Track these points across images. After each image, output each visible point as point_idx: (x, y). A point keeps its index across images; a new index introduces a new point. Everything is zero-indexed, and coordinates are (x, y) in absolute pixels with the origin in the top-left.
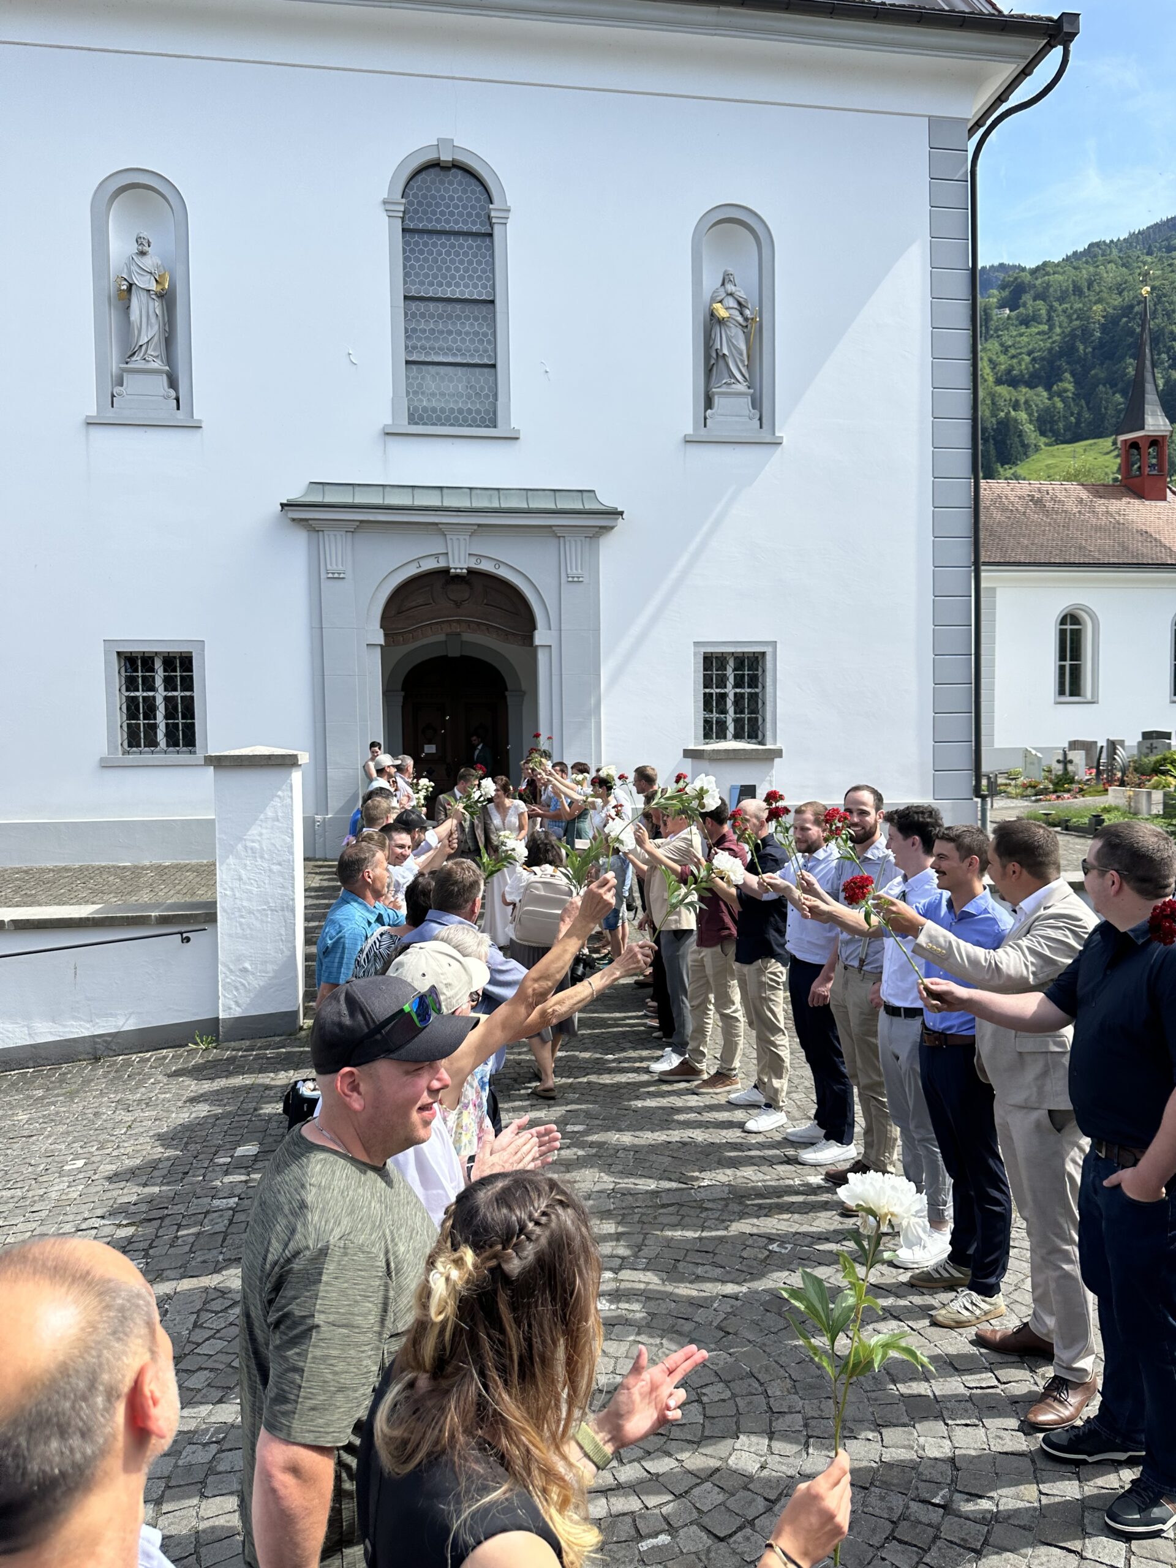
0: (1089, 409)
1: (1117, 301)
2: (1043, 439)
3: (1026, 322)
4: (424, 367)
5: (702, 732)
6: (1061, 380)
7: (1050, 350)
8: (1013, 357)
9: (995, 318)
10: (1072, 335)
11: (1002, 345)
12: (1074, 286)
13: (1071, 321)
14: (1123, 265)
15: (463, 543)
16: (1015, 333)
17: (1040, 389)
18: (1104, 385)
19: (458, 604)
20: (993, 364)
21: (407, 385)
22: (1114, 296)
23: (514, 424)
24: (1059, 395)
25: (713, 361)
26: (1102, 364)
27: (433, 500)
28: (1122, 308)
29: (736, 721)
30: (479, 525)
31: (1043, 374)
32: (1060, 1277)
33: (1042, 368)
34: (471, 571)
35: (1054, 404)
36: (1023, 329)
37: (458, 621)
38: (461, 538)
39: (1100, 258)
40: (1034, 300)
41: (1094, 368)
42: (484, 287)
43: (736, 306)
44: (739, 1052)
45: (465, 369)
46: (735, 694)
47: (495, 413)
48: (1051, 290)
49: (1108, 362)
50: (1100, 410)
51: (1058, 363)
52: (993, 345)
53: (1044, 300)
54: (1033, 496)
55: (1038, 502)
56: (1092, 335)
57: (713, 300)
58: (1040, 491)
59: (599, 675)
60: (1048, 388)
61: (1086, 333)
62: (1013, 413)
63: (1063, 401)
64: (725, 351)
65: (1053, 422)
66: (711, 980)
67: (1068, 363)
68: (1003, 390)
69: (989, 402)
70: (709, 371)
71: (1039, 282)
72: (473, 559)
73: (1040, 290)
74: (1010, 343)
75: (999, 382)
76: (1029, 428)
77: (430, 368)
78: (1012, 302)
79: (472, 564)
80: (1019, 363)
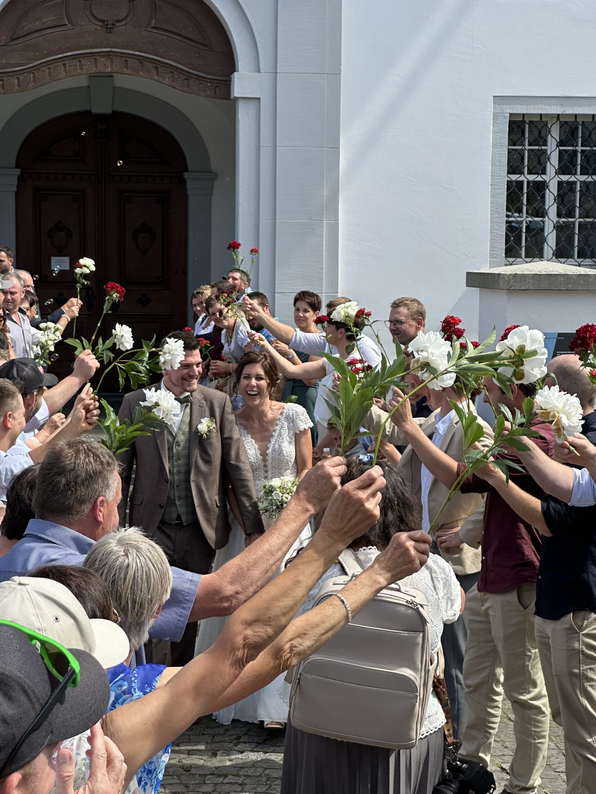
5: (502, 246)
19: (108, 27)
29: (559, 228)
37: (109, 55)
44: (541, 762)
46: (560, 184)
59: (337, 148)
66: (500, 647)
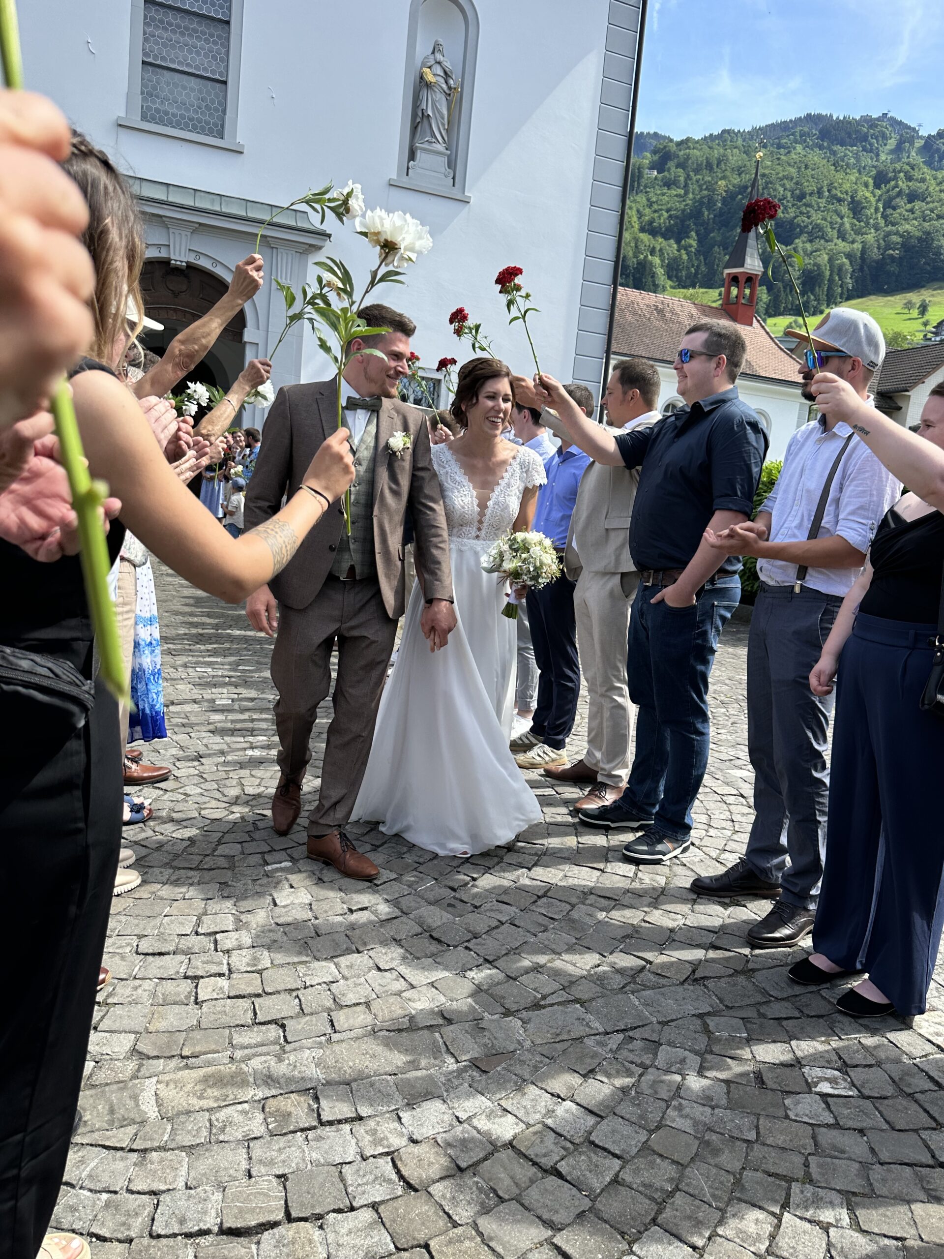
0: (705, 264)
1: (736, 180)
2: (669, 283)
3: (668, 184)
4: (159, 71)
6: (688, 237)
7: (684, 211)
8: (655, 211)
9: (645, 176)
10: (701, 203)
11: (648, 200)
12: (707, 162)
13: (701, 190)
14: (745, 152)
15: (183, 237)
16: (659, 192)
17: (672, 241)
18: (719, 247)
19: (176, 294)
20: (640, 215)
21: (142, 85)
22: (735, 176)
23: (239, 139)
24: (686, 249)
25: (418, 120)
26: (719, 229)
27: (160, 194)
28: (739, 187)
30: (200, 224)
31: (675, 229)
32: (614, 707)
33: (676, 224)
34: (190, 267)
35: (680, 255)
36: (665, 190)
37: (175, 310)
38: (183, 233)
39: (729, 143)
40: (677, 168)
41: (713, 231)
42: (221, 7)
43: (442, 74)
45: (198, 80)
47: (223, 126)
48: (690, 161)
49: (724, 228)
50: (713, 266)
51: (688, 223)
52: (642, 199)
53: (684, 170)
54: (657, 306)
55: (661, 312)
56: (715, 205)
57: (424, 65)
58: (662, 303)
60: (678, 242)
61: (710, 203)
62: (650, 257)
63: (687, 254)
64: (430, 113)
65: (678, 270)
67: (695, 224)
68: (645, 237)
69: (633, 245)
70: (414, 128)
71: (682, 153)
72: (193, 255)
73: (682, 160)
74: (654, 199)
75: (642, 230)
76: (660, 271)
77: (165, 72)
78: (660, 165)
79: (192, 259)
80: (659, 217)
